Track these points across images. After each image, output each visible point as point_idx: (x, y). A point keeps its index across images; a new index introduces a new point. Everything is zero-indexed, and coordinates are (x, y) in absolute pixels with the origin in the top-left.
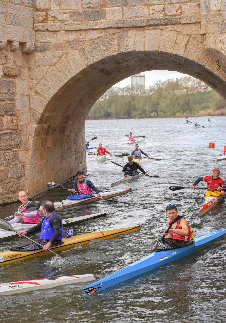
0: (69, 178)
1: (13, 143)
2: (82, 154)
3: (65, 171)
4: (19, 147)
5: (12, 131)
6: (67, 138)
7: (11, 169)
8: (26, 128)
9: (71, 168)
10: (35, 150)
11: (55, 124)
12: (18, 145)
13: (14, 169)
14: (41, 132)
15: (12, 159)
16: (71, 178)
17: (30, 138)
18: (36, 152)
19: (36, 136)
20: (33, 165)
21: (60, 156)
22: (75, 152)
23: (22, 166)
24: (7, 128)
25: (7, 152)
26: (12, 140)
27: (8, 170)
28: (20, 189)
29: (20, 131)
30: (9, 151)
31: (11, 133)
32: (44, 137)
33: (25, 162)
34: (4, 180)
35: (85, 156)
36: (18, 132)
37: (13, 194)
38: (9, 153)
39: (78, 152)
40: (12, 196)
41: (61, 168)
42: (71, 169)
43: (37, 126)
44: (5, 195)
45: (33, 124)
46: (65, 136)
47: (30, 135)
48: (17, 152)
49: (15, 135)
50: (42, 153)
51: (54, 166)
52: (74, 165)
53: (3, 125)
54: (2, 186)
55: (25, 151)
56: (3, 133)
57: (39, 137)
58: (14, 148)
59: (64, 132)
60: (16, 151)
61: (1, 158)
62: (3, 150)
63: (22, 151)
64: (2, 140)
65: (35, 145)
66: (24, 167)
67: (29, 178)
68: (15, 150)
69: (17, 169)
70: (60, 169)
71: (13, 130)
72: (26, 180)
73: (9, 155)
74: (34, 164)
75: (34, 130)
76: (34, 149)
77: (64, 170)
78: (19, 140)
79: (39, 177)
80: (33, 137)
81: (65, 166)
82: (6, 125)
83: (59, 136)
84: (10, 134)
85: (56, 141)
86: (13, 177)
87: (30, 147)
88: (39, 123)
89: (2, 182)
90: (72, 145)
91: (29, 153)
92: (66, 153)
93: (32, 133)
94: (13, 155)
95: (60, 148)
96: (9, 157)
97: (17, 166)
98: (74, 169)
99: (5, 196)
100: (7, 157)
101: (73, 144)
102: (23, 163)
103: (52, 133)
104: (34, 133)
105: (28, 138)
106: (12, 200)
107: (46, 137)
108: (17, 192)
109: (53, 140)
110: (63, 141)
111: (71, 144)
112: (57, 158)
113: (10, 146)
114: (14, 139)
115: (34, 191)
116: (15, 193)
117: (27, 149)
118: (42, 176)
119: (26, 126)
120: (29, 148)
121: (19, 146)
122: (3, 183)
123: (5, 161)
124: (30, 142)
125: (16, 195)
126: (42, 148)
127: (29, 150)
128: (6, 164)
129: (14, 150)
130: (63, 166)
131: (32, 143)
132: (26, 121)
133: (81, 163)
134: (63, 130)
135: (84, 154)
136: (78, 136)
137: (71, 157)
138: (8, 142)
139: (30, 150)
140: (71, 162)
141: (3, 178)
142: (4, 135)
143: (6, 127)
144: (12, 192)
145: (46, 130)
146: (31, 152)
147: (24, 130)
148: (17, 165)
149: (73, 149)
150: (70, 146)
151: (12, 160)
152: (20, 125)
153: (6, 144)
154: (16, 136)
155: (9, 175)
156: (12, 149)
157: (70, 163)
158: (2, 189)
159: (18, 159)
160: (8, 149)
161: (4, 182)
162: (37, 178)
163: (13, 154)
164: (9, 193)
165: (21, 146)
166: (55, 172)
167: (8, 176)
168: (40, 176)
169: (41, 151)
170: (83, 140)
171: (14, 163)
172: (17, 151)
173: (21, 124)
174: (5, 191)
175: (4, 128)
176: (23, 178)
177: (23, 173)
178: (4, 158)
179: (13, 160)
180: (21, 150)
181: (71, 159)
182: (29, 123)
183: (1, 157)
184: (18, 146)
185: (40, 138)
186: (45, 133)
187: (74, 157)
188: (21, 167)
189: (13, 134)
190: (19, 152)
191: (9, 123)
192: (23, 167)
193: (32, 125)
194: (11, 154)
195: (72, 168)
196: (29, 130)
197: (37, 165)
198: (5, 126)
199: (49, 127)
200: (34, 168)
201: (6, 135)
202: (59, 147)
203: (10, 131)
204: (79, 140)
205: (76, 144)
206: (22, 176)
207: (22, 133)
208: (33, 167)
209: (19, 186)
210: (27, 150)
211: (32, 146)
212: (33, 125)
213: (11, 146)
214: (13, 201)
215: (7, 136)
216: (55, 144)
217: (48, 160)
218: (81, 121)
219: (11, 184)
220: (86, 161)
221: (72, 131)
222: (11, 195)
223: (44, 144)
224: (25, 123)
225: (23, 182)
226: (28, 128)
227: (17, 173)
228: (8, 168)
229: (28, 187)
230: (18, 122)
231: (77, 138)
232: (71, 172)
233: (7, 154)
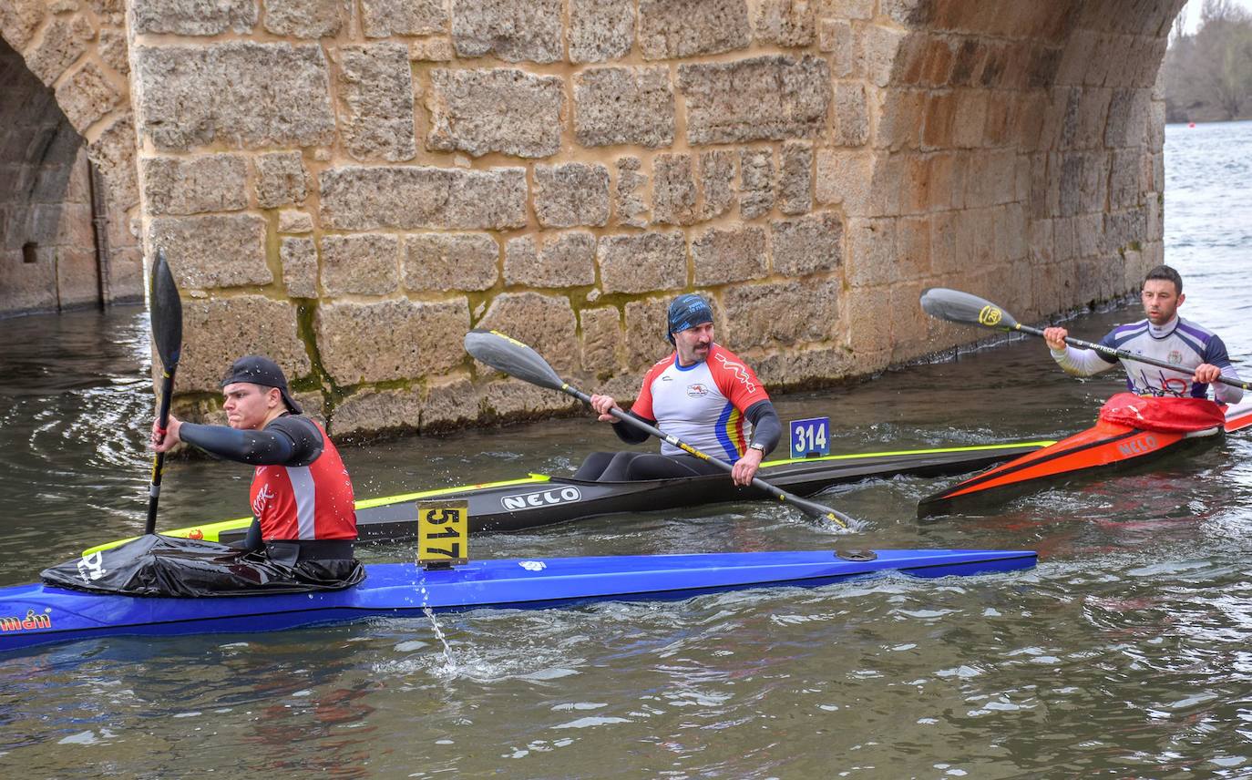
0: (1070, 305)
1: (789, 109)
2: (1144, 201)
3: (1048, 272)
4: (818, 131)
5: (788, 56)
6: (1068, 115)
7: (776, 235)
8: (851, 42)
9: (1080, 262)
10: (893, 149)
11: (1000, 35)
12: (813, 120)
13: (789, 232)
14: (929, 67)
15: (779, 187)
16: (1077, 308)
17: (872, 90)
18: (896, 159)
19: (900, 81)
20: (881, 222)
21: (1022, 195)
22: (1104, 190)
23: (829, 223)
24: (766, 40)
25: (762, 153)
26: (783, 97)
27: (764, 237)
28: (814, 328)
29: (822, 53)
30: (770, 150)
31: (782, 61)
32: (942, 93)
33: (843, 201)
34: (741, 282)
35: (1161, 215)
36: (815, 61)
37: (781, 350)
38: (770, 155)
39: (1122, 191)
40: (776, 357)
41: (1028, 256)
42: (1078, 267)
43: (905, 32)
44: (743, 351)
45: (890, 25)
46: (1052, 104)
47: (870, 78)
48: (807, 156)
49: (799, 72)
50: (928, 171)
51: (990, 242)
52: (1095, 251)
53: (747, 23)
54: (732, 310)
55: (846, 153)
56: (743, 63)
57: (913, 90)
58: (791, 133)
59: (1047, 85)
60: (802, 150)
61: (730, 179)
62: (739, 142)
63: (830, 152)
64: (738, 93)
65: (895, 127)
66: (835, 225)
67: (857, 280)
68: (797, 142)
69: (802, 233)
70: (1021, 260)
71: (790, 47)
72: (846, 287)
73: (769, 165)
74: (884, 217)
75: (892, 54)
76: (889, 147)
77: (1045, 267)
78: (818, 99)
79: (910, 284)
80: (885, 87)
81: (1050, 249)
82: (758, 23)
83: (1019, 100)
84: (776, 69)
85: (1005, 122)
86: (784, 269)
87: (867, 135)
88: (918, 22)
89: (730, 292)
90: (1088, 154)
91: (862, 162)
92: (1056, 186)
93: (880, 66)
94: (785, 168)
95: (1025, 158)
96: (767, 176)
97: (802, 218)
98: (1094, 268)
99: (746, 354)
100: (758, 175)
101: (1096, 148)
102: (832, 206)
103: (985, 81)
104: (889, 66)
105: (863, 90)
106: (774, 374)
107: (951, 97)
108: (801, 341)
109: (991, 117)
110: (1041, 129)
111: (1087, 148)
112: (1006, 204)
113: (773, 125)
114: (792, 93)
115: (884, 341)
116: (791, 346)
117: (852, 143)
118: (925, 281)
119: (852, 32)
120: (864, 140)
121: (818, 124)
122: (736, 294)
123: (748, 195)
124: (870, 108)
125: (796, 354)
126: (932, 145)
127: (862, 146)
128: (753, 208)
129: (789, 142)
130: (1036, 248)
131: (877, 116)
132: (855, 9)
133: (1136, 246)
134: (1042, 73)
135: (1153, 204)
136: (1128, 115)
137: (1081, 210)
138: (764, 106)
139: (870, 151)
140: (1083, 235)
141: (736, 274)
142: (748, 70)
143: (758, 36)
144: (775, 338)
145: (953, 62)
146: (874, 159)
147: (845, 51)
148: (802, 214)
149: (1094, 174)
150: (1080, 154)
151: (781, 191)
152: (824, 26)
153: (758, 115)
154: (802, 77)
155: (767, 259)
156: (780, 141)
157: (1078, 236)
158: (733, 323)
159: (812, 186)
160: (765, 139)
161: (742, 289)
162: (898, 285)
163: (789, 162)
164: (763, 343)
165: (825, 128)
166: (992, 268)
167: (759, 265)
168: (916, 276)
169: (922, 158)
170: (1151, 137)
171: (789, 206)
172: (805, 151)
173: (829, 21)
174: (744, 335)
175: (749, 37)
176: (832, 277)
177: (831, 256)
178: (745, 180)
179: (787, 192)
180: (827, 147)
181: (1082, 218)
182: (871, 21)
183: (732, 173)
184: (811, 128)
185: (921, 97)
186: (949, 77)
187: (1096, 213)
188: (822, 227)
189: (792, 68)
190: (815, 154)
191: (776, 15)
192: (832, 228)
193: (882, 27)
194: (778, 161)
195: (1087, 262)
196: (867, 51)
197: (901, 224)
198: (754, 26)
199: (969, 47)
200: (885, 234)
201: (757, 72)
202: (1018, 154)
203: (775, 54)
204: (1129, 132)
205: (1112, 148)
206: (824, 268)
207: (835, 63)
208: (881, 229)
209: (812, 315)
210: (853, 147)
211: (876, 131)
212: (887, 29)
213: (780, 126)
214: (780, 382)
215: (761, 75)
216: (998, 134)
217: (961, 206)
218: (1143, 37)
219: (772, 301)
220: (1160, 239)
221: (1094, 85)
222: (773, 353)
223: (943, 128)
224: (852, 20)
225: (832, 297)
226: (865, 41)
227: (803, 250)
228: (762, 226)
229: (854, 323)
230: (817, 12)
231: (1120, 123)
232: (1077, 278)
233: (760, 160)
